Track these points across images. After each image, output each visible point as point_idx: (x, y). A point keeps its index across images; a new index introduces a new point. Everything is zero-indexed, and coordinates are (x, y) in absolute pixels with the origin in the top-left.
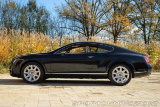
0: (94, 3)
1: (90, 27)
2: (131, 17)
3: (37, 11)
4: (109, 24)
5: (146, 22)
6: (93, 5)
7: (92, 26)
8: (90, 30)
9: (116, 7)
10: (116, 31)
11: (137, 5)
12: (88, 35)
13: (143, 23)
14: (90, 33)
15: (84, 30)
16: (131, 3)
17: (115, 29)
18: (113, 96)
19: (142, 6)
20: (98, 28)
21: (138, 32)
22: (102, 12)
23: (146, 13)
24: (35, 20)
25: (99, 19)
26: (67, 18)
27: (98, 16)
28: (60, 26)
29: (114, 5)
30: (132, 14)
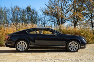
0: (63, 6)
1: (60, 19)
2: (84, 13)
3: (31, 12)
4: (71, 17)
5: (92, 16)
6: (62, 7)
7: (61, 19)
8: (60, 21)
9: (75, 8)
10: (75, 21)
11: (87, 6)
12: (60, 24)
13: (90, 16)
14: (60, 23)
15: (57, 21)
16: (83, 5)
17: (75, 20)
18: (70, 57)
19: (90, 7)
20: (65, 20)
21: (88, 21)
22: (67, 11)
23: (92, 10)
24: (30, 17)
25: (65, 15)
26: (47, 15)
27: (65, 13)
28: (44, 19)
29: (73, 7)
30: (84, 12)
